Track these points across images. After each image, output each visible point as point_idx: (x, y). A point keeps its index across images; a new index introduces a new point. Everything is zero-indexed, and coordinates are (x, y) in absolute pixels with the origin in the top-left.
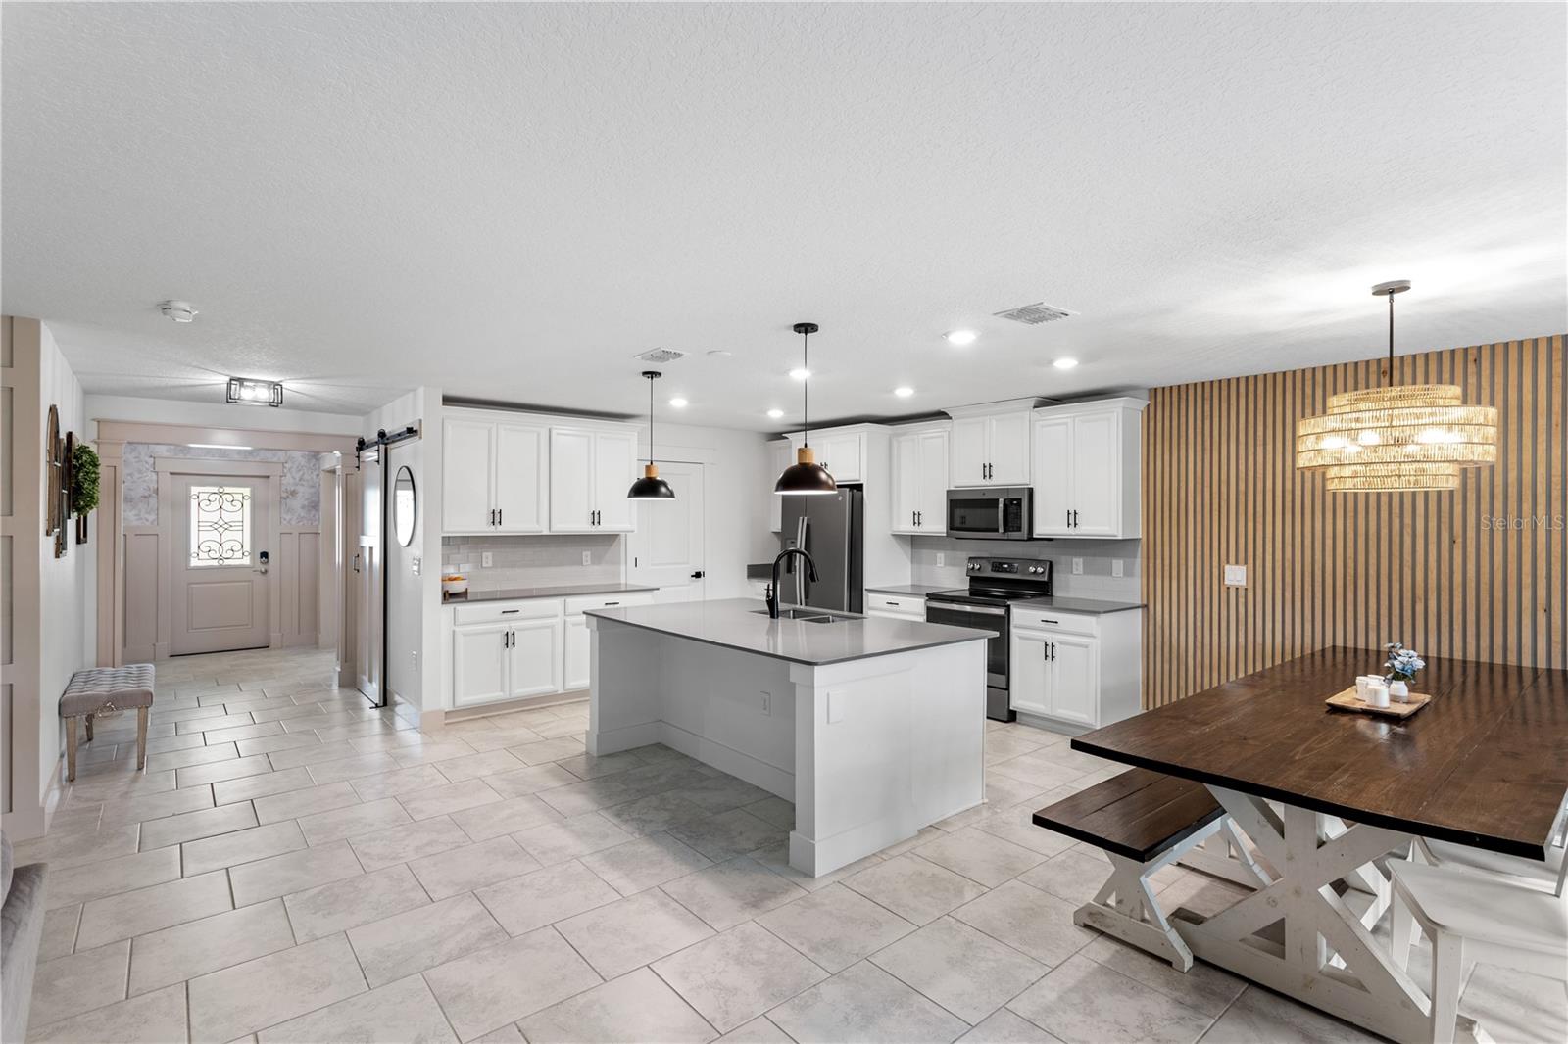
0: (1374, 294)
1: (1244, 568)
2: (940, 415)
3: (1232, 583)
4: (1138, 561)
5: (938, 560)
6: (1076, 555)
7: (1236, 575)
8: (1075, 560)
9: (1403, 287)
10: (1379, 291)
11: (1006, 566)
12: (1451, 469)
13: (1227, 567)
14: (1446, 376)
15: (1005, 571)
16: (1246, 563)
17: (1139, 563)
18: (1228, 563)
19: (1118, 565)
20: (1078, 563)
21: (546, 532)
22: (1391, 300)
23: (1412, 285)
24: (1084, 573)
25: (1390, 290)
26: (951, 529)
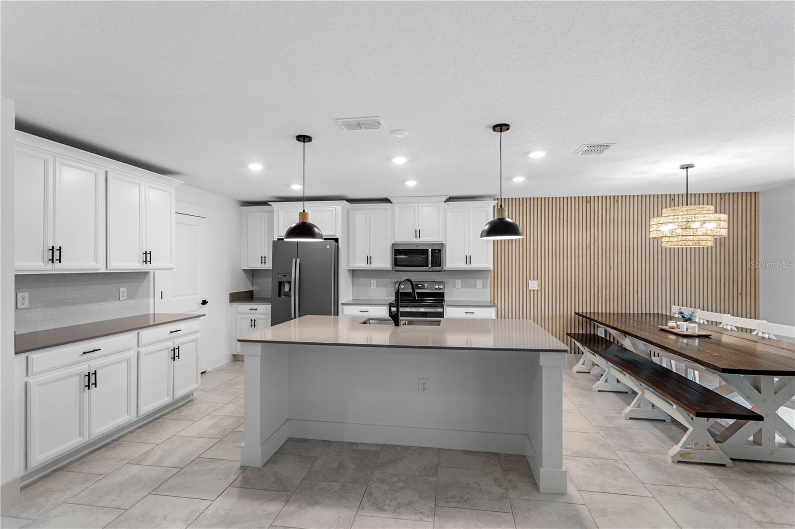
0: (680, 168)
1: (537, 281)
2: (386, 200)
3: (532, 288)
4: (489, 280)
5: (372, 284)
6: (457, 279)
7: (533, 285)
8: (457, 281)
9: (691, 166)
10: (682, 167)
11: (420, 286)
12: (710, 238)
13: (530, 281)
14: (710, 202)
15: (420, 288)
16: (538, 279)
17: (489, 281)
18: (530, 279)
19: (479, 282)
20: (458, 282)
21: (103, 270)
22: (687, 171)
23: (695, 166)
24: (462, 287)
25: (687, 167)
26: (395, 266)
